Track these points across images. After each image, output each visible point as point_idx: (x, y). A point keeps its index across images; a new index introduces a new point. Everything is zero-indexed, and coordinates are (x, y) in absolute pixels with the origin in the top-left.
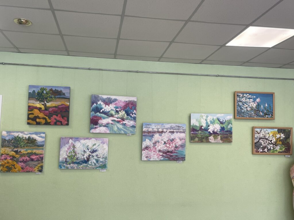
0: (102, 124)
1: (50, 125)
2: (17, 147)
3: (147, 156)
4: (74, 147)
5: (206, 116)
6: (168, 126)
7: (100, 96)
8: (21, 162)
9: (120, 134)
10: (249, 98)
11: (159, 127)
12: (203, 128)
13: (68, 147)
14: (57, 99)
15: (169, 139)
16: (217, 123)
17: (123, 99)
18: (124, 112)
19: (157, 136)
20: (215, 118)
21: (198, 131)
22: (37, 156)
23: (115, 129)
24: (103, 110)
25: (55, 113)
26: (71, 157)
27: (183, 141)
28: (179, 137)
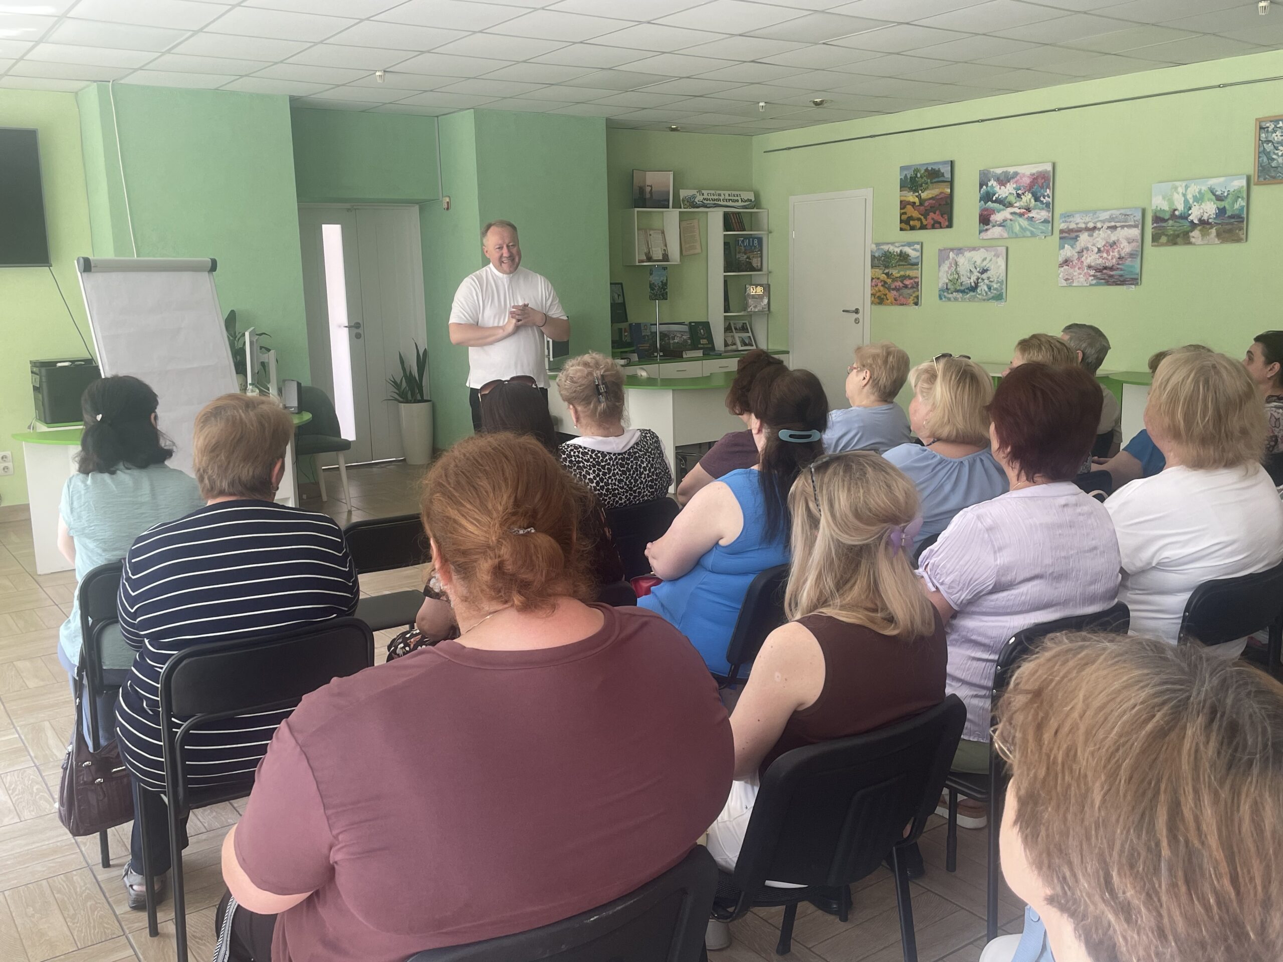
0: (996, 222)
1: (927, 229)
2: (887, 267)
3: (1067, 277)
4: (956, 264)
5: (1184, 185)
6: (1105, 215)
7: (992, 170)
8: (893, 289)
9: (1024, 237)
11: (1087, 219)
12: (1177, 213)
13: (948, 265)
14: (935, 185)
15: (1107, 242)
16: (1209, 200)
17: (1027, 171)
18: (1030, 195)
19: (1084, 238)
20: (1204, 188)
21: (1165, 221)
22: (912, 281)
23: (1017, 228)
24: (997, 195)
25: (932, 209)
26: (953, 281)
27: (1134, 244)
28: (1126, 237)
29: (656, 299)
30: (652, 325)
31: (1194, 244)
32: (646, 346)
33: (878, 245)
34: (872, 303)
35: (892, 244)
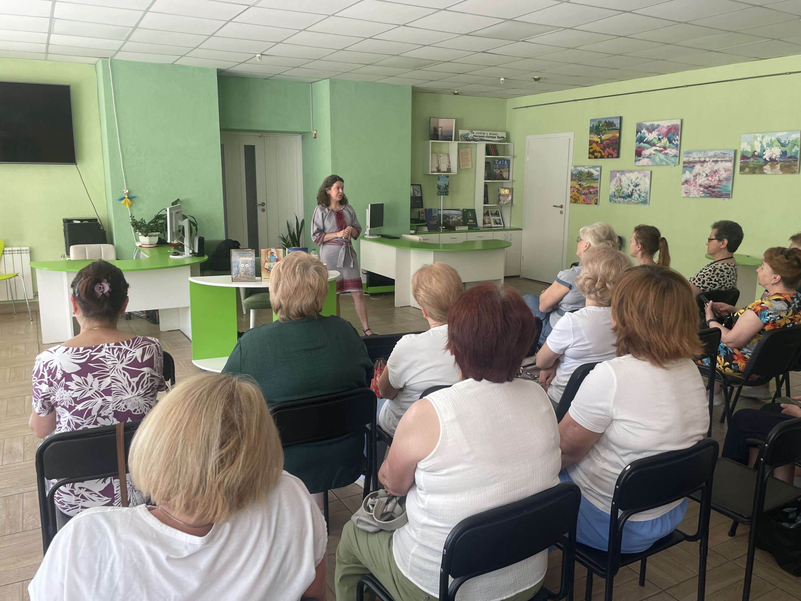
0: (645, 155)
1: (604, 158)
2: (581, 180)
3: (686, 191)
4: (620, 180)
5: (761, 135)
6: (711, 153)
7: (644, 123)
8: (583, 194)
9: (662, 165)
11: (701, 156)
12: (756, 153)
13: (616, 181)
14: (610, 131)
15: (712, 171)
16: (777, 146)
17: (665, 124)
18: (666, 139)
19: (698, 167)
20: (774, 138)
21: (749, 158)
22: (594, 190)
23: (658, 160)
24: (646, 139)
25: (608, 146)
26: (619, 191)
27: (728, 172)
28: (724, 167)
29: (441, 195)
30: (439, 210)
31: (766, 174)
32: (434, 222)
33: (575, 167)
34: (571, 202)
35: (583, 166)
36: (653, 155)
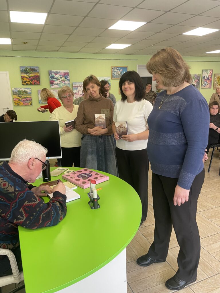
0: (55, 84)
1: (32, 84)
2: (20, 95)
7: (53, 71)
8: (22, 101)
10: (117, 70)
11: (80, 84)
17: (63, 71)
18: (64, 78)
22: (29, 99)
24: (55, 77)
25: (34, 79)
36: (59, 84)
